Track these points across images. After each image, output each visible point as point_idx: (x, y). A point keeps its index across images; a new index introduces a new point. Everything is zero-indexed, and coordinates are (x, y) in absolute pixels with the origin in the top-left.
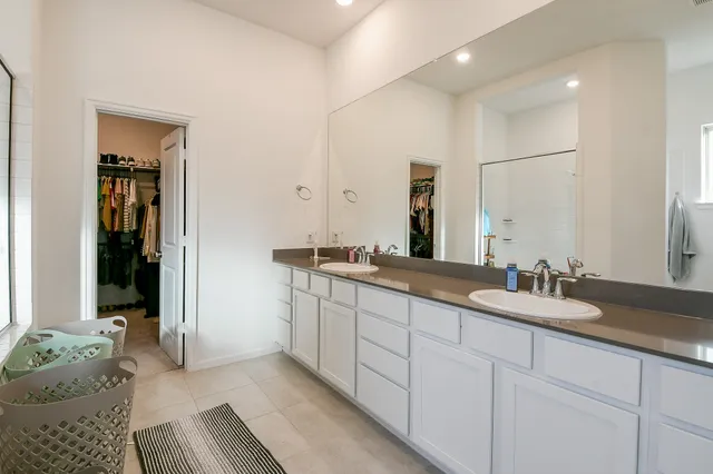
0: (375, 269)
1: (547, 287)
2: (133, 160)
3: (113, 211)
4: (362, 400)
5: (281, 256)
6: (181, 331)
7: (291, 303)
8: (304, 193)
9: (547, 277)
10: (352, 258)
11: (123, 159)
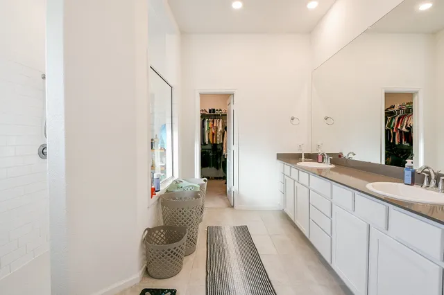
0: (333, 166)
1: (433, 183)
2: (221, 110)
3: (213, 134)
4: (312, 240)
5: (281, 157)
6: (233, 190)
7: (284, 183)
8: (295, 121)
9: (433, 176)
10: (320, 160)
11: (217, 110)
